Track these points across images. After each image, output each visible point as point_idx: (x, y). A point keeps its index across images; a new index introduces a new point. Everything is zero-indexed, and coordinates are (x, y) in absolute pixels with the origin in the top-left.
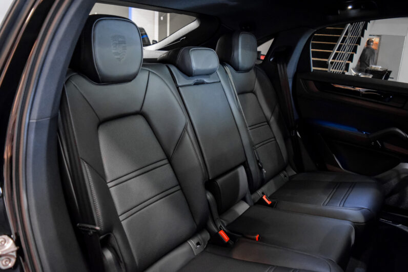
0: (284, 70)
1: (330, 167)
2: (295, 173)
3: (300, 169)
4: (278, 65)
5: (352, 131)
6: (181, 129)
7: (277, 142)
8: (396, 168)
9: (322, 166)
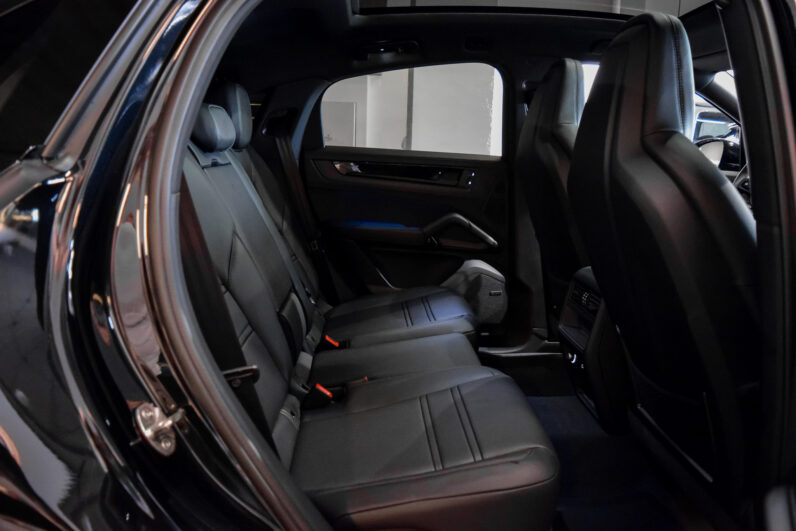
0: (288, 148)
1: (373, 288)
2: (331, 307)
3: (334, 301)
4: (278, 141)
5: (398, 228)
6: (229, 232)
7: (299, 262)
8: (462, 269)
9: (361, 289)
